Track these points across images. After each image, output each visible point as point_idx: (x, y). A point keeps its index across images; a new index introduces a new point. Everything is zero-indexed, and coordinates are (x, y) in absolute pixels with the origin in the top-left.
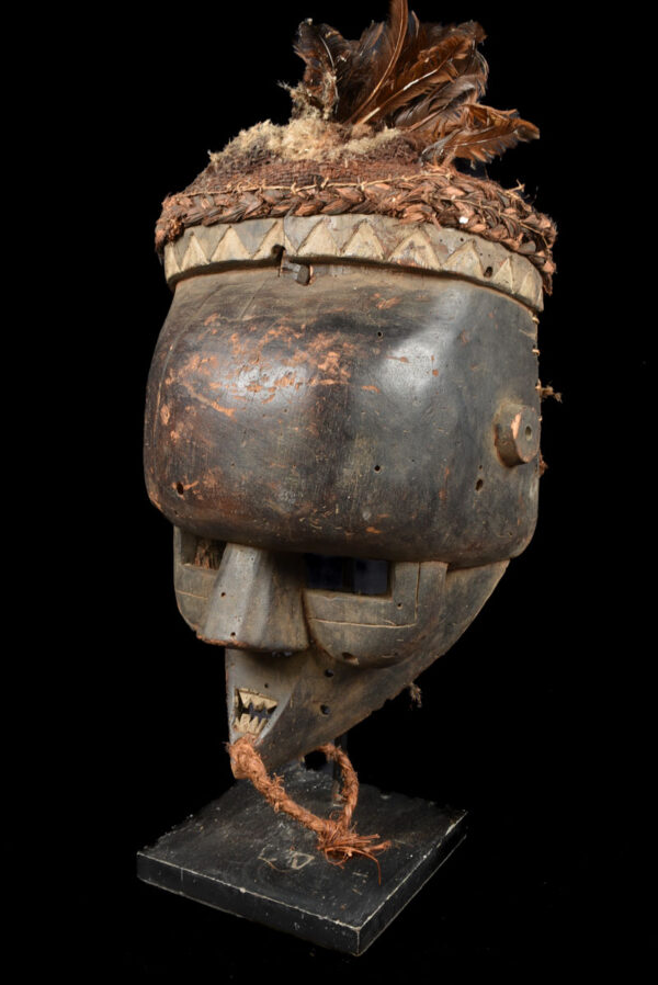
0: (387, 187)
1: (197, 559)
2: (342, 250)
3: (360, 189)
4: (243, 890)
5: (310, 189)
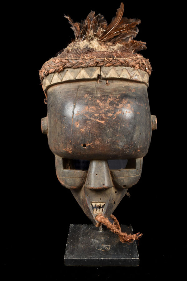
0: (131, 60)
1: (67, 167)
2: (119, 76)
3: (124, 60)
4: (102, 259)
5: (111, 59)
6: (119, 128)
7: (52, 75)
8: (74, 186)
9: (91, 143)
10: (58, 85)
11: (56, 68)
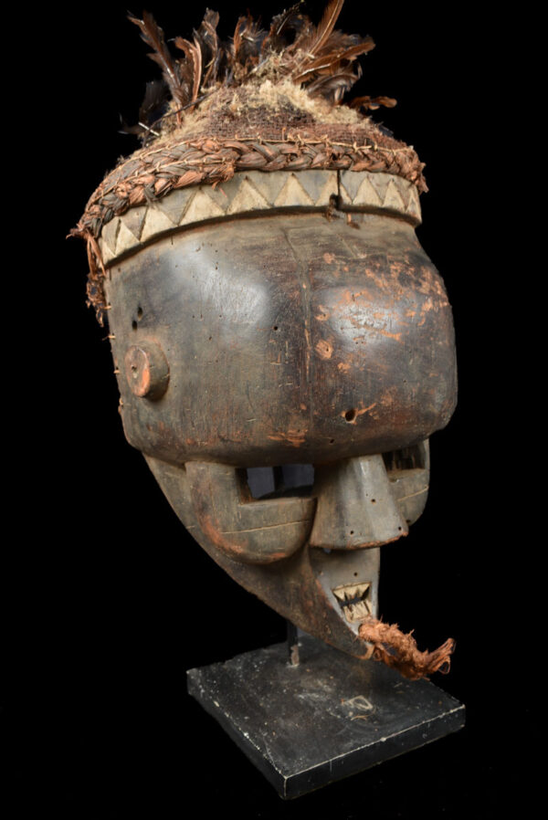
5: (366, 149)
6: (433, 352)
7: (188, 193)
8: (281, 551)
9: (371, 403)
10: (208, 227)
11: (206, 169)
